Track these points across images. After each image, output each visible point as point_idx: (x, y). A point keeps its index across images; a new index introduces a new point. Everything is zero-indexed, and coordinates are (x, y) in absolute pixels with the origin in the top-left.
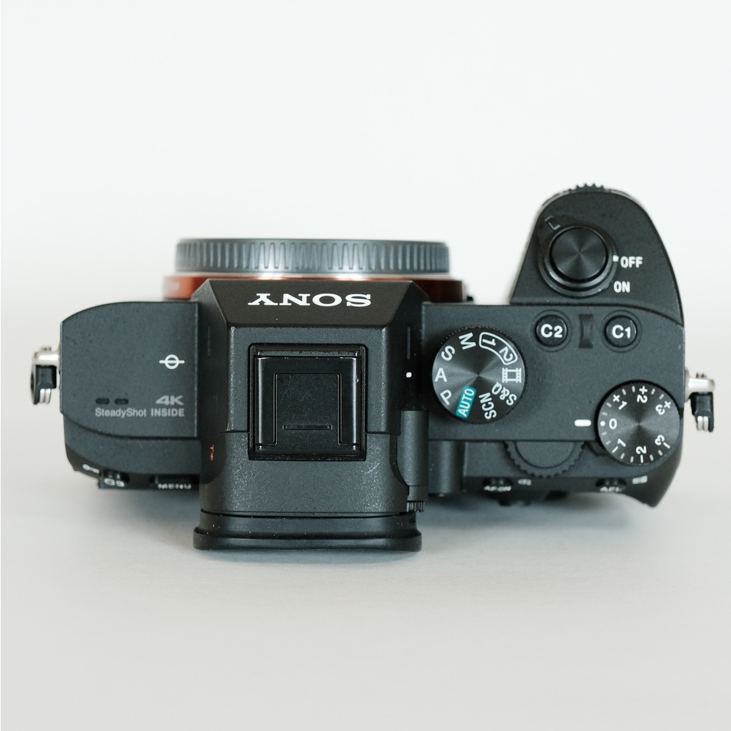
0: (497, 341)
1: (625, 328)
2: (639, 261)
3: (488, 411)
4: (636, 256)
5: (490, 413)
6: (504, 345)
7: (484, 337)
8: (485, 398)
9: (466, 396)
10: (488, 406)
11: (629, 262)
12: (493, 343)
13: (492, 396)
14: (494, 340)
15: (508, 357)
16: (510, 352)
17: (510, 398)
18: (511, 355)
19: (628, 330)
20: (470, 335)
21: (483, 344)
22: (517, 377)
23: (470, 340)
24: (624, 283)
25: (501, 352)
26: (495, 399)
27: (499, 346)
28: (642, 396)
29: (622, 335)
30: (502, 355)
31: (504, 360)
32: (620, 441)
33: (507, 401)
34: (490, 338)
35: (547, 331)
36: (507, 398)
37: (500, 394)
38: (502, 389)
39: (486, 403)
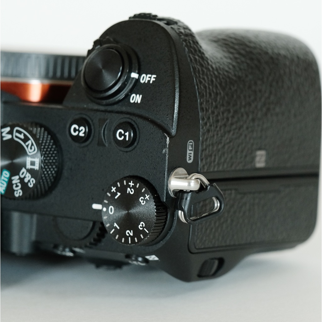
0: (25, 135)
1: (125, 132)
2: (153, 78)
3: (17, 191)
4: (152, 74)
5: (18, 192)
6: (29, 139)
7: (17, 131)
8: (16, 180)
9: (4, 177)
10: (17, 186)
11: (146, 78)
12: (22, 136)
13: (20, 178)
14: (22, 134)
15: (31, 148)
16: (32, 145)
17: (31, 181)
18: (33, 147)
19: (127, 134)
20: (8, 129)
21: (16, 137)
22: (36, 165)
23: (8, 133)
24: (138, 95)
25: (27, 144)
26: (22, 180)
27: (26, 139)
28: (131, 189)
29: (123, 137)
30: (27, 146)
31: (28, 150)
32: (115, 225)
33: (29, 184)
34: (20, 133)
35: (75, 130)
36: (29, 181)
37: (25, 177)
38: (26, 174)
39: (16, 184)
